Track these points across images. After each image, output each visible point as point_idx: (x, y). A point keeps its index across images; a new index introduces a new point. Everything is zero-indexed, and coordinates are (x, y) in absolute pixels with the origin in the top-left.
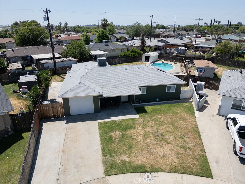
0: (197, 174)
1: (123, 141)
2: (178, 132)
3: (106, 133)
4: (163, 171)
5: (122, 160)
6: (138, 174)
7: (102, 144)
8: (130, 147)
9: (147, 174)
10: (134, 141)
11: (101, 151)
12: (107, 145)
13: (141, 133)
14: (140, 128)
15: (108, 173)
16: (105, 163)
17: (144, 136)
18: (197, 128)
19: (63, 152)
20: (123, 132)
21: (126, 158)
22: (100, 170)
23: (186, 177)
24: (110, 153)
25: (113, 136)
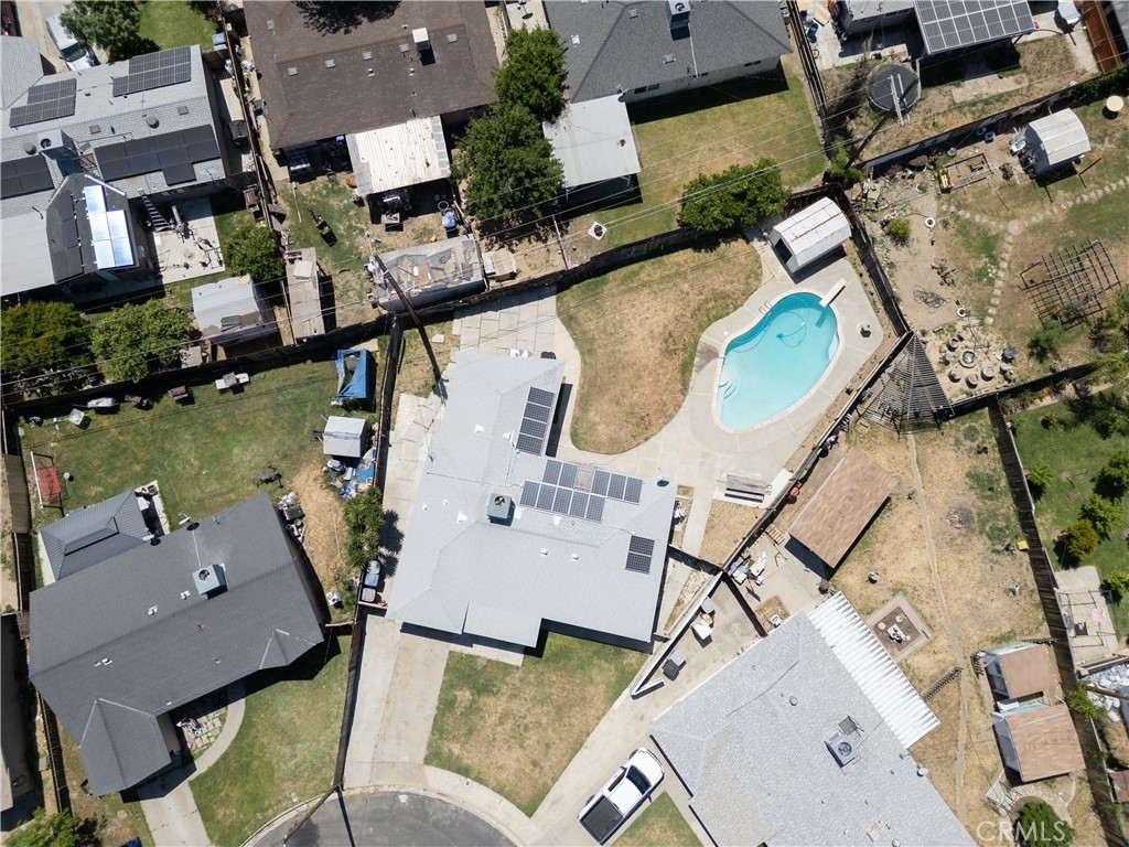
0: (519, 806)
1: (467, 716)
2: (553, 731)
3: (452, 686)
4: (487, 785)
5: (450, 750)
6: (459, 776)
7: (438, 708)
8: (470, 732)
9: (469, 780)
10: (482, 723)
11: (432, 721)
12: (443, 715)
13: (500, 709)
14: (504, 698)
15: (427, 761)
16: (430, 745)
17: (500, 719)
18: (588, 734)
19: (387, 702)
20: (476, 696)
21: (456, 749)
22: (422, 752)
23: (506, 803)
24: (441, 733)
25: (459, 698)
